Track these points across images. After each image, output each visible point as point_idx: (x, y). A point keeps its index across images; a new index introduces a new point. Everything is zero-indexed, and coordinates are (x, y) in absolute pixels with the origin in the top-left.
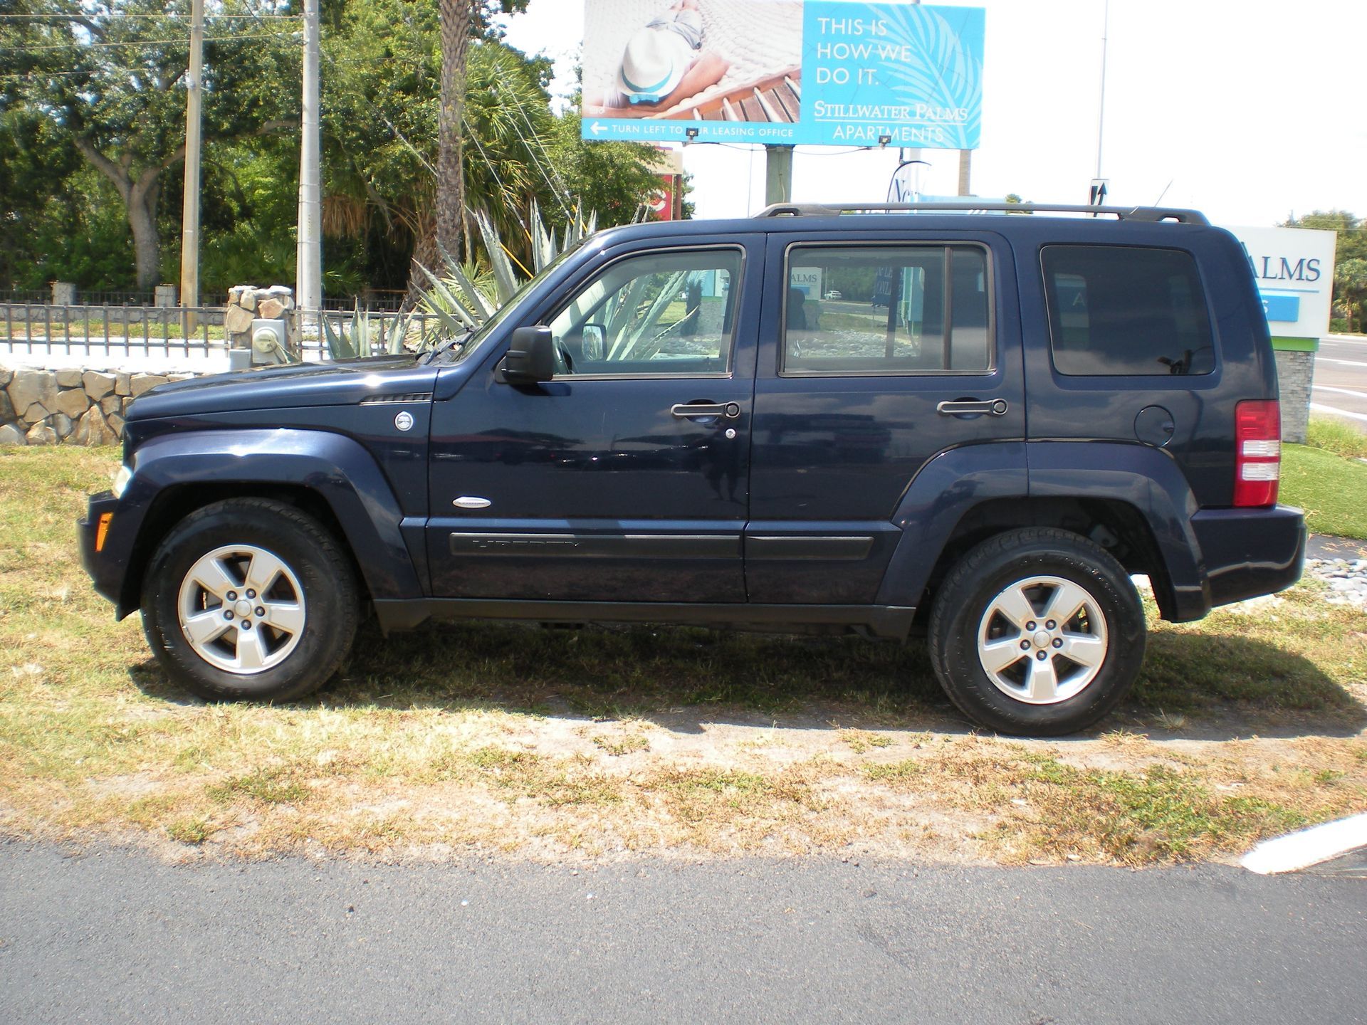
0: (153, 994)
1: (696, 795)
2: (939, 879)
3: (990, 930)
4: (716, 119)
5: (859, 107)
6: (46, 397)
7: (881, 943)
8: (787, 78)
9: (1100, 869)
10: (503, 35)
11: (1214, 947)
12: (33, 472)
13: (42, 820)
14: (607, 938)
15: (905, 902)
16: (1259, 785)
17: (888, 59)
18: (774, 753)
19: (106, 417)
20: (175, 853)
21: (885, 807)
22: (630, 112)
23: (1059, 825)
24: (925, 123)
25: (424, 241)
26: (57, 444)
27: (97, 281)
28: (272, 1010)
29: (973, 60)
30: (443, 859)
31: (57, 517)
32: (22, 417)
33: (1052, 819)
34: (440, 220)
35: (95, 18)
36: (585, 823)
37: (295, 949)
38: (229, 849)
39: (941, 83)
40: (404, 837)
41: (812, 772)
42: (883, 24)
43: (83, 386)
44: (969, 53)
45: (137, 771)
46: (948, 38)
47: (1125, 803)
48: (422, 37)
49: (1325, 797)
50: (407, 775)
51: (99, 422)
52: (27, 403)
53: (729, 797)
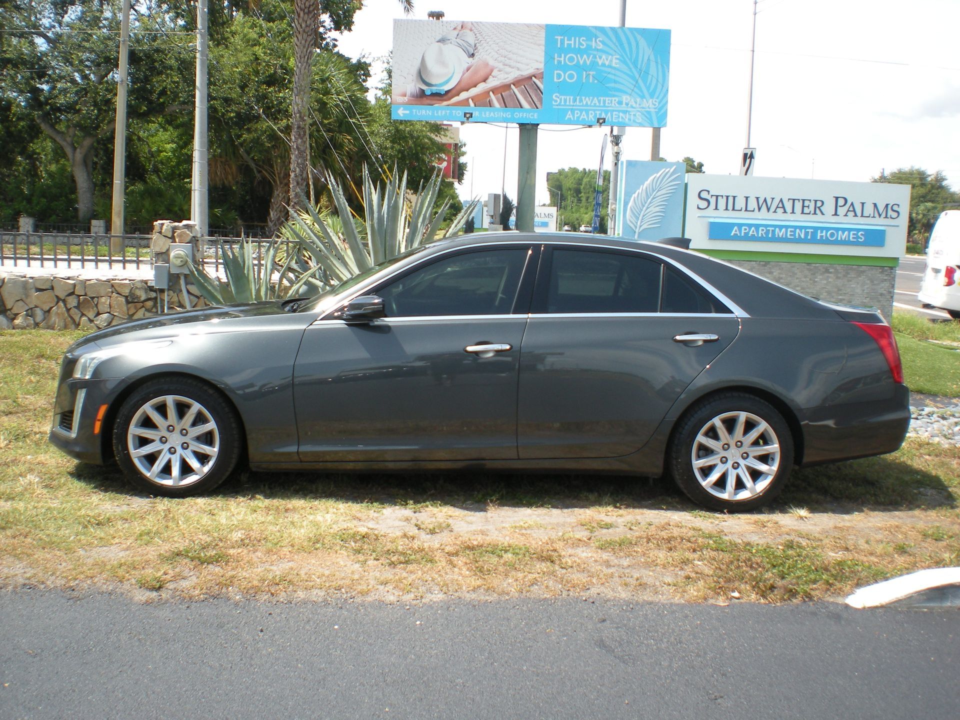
0: (136, 683)
1: (485, 558)
2: (647, 611)
3: (681, 642)
4: (485, 106)
5: (583, 98)
6: (27, 296)
7: (610, 650)
8: (533, 78)
9: (752, 605)
10: (335, 46)
11: (827, 653)
12: (21, 348)
13: (52, 575)
14: (432, 648)
15: (625, 625)
16: (857, 553)
17: (603, 65)
18: (535, 533)
19: (68, 310)
20: (142, 596)
21: (610, 566)
22: (425, 100)
23: (725, 577)
24: (629, 109)
25: (279, 189)
26: (34, 328)
27: (50, 216)
28: (215, 693)
29: (662, 66)
30: (320, 600)
31: (37, 378)
32: (10, 310)
33: (720, 573)
34: (292, 175)
35: (51, 32)
36: (414, 577)
37: (227, 656)
38: (178, 593)
39: (640, 81)
40: (294, 585)
41: (561, 544)
42: (600, 41)
43: (52, 288)
44: (659, 61)
45: (112, 544)
46: (645, 50)
47: (768, 563)
48: (280, 47)
49: (900, 560)
50: (292, 546)
51: (63, 314)
52: (13, 300)
53: (507, 560)
